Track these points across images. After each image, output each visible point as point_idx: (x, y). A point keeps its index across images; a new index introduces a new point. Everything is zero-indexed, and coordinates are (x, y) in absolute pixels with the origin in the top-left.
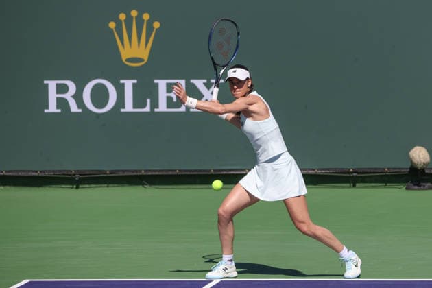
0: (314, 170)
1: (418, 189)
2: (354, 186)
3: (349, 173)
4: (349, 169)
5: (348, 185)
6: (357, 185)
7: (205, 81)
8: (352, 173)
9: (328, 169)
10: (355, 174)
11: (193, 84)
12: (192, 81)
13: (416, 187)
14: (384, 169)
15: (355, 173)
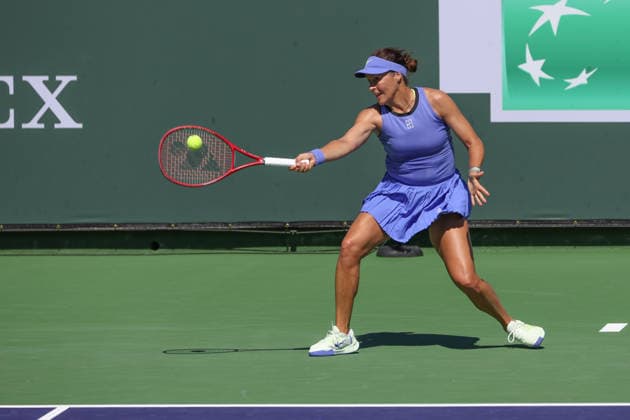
0: (226, 224)
1: (399, 256)
2: (293, 250)
3: (283, 229)
4: (285, 223)
5: (284, 249)
6: (299, 249)
7: (46, 78)
8: (290, 229)
9: (249, 223)
10: (293, 231)
11: (27, 84)
12: (25, 78)
13: (395, 252)
14: (341, 223)
15: (293, 229)
